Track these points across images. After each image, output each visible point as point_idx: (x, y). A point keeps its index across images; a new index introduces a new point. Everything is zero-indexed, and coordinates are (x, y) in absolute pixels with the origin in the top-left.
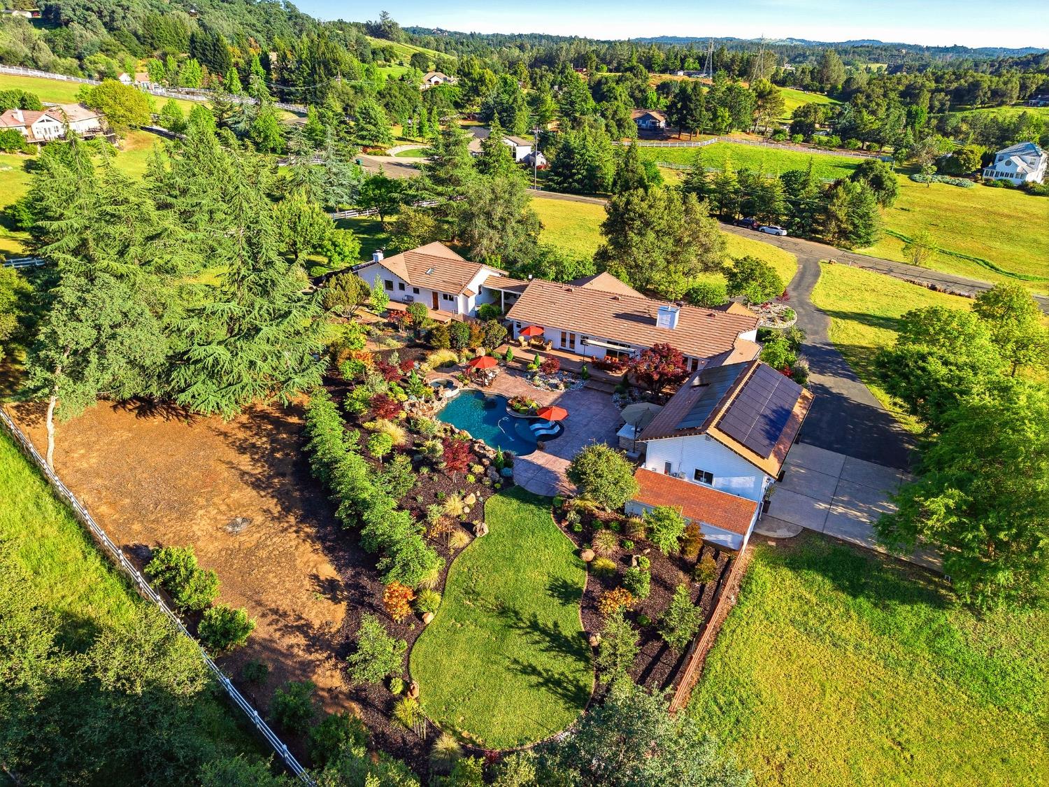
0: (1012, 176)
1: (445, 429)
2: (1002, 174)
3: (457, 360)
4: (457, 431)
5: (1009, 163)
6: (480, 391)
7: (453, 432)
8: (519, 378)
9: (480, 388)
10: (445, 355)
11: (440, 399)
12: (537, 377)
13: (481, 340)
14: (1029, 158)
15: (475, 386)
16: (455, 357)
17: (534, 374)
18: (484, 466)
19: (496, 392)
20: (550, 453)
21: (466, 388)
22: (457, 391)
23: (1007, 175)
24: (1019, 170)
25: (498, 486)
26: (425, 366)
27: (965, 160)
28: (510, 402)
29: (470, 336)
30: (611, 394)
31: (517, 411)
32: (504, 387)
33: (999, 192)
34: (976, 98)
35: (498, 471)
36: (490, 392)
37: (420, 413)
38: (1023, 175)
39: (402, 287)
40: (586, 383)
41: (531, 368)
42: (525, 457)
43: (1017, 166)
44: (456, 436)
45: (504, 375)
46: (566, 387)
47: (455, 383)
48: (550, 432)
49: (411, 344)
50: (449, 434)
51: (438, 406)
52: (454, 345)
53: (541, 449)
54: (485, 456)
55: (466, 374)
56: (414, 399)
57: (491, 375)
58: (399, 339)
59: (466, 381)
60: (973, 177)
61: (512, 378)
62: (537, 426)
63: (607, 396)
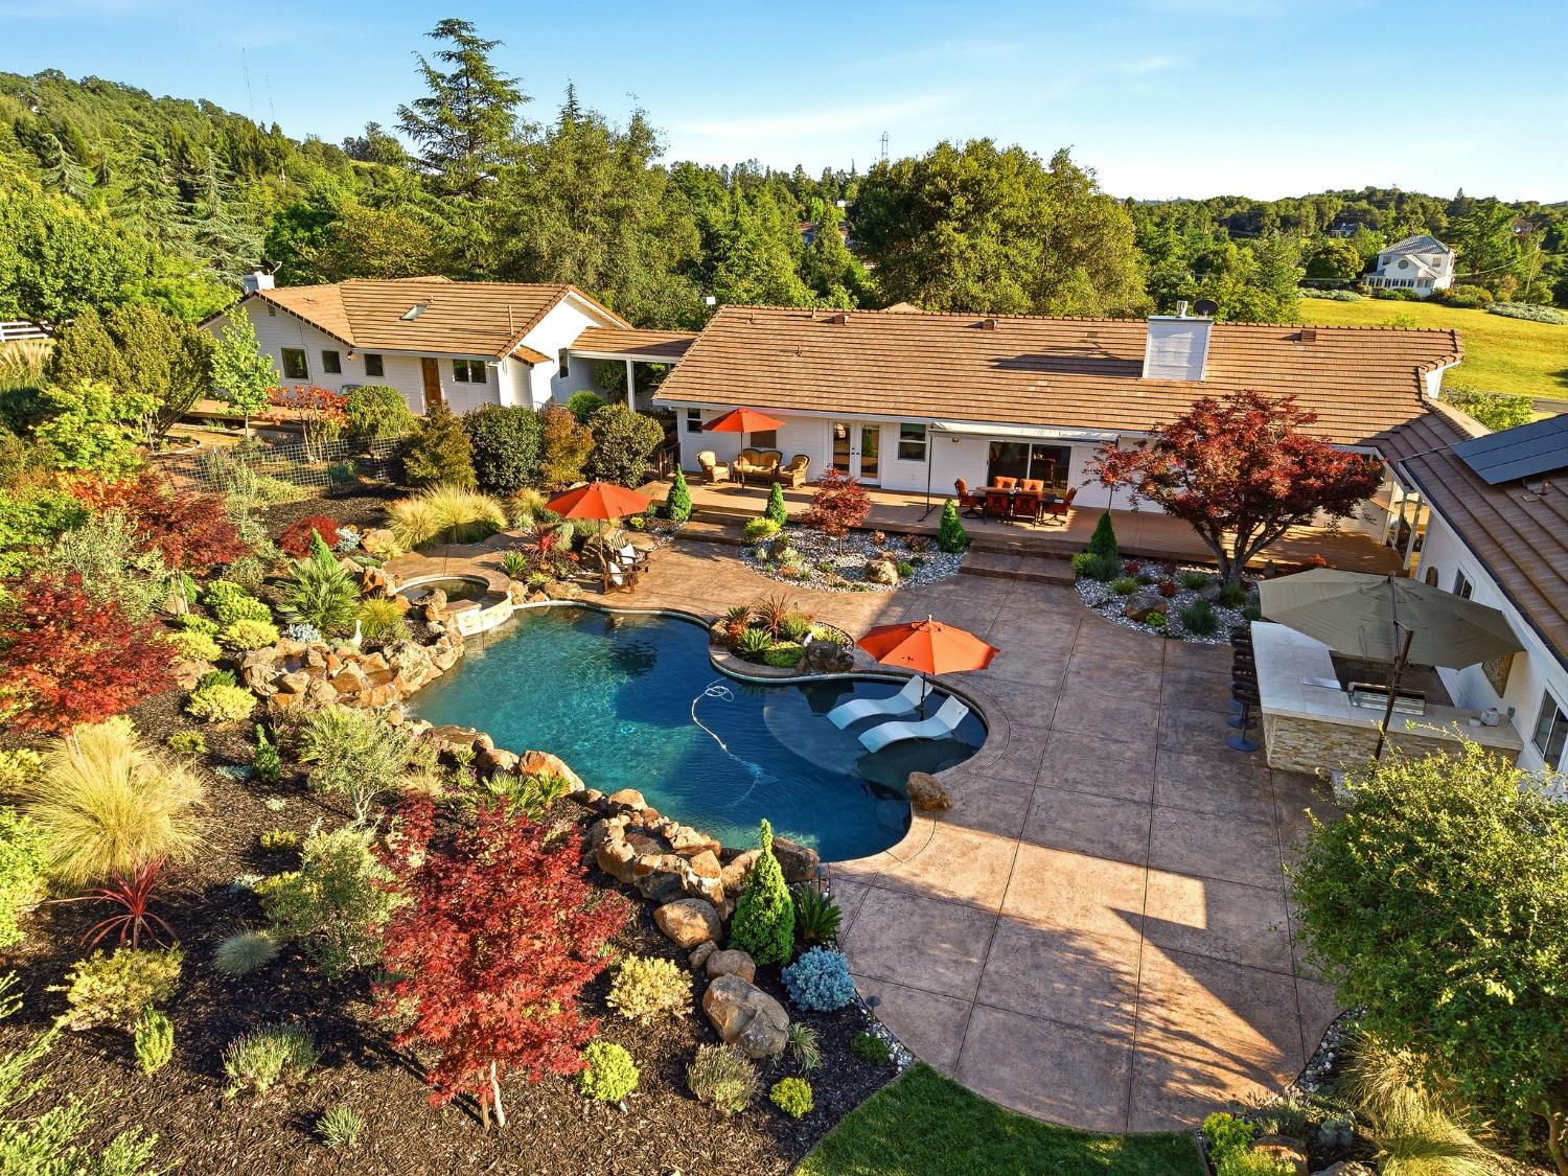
0: (1411, 283)
1: (448, 760)
2: (1395, 283)
3: (502, 522)
4: (506, 759)
5: (1404, 265)
6: (594, 609)
7: (484, 766)
8: (727, 563)
9: (594, 598)
10: (457, 504)
11: (432, 640)
12: (790, 552)
13: (581, 459)
14: (1430, 257)
15: (572, 592)
16: (492, 509)
17: (777, 547)
18: (681, 955)
19: (656, 603)
20: (983, 827)
21: (540, 601)
22: (503, 610)
23: (1403, 283)
24: (1421, 274)
25: (796, 1096)
26: (378, 540)
27: (1338, 261)
28: (719, 628)
29: (544, 446)
30: (1069, 584)
31: (758, 658)
32: (680, 587)
33: (1401, 306)
34: (1262, 228)
35: (770, 978)
36: (634, 605)
37: (327, 692)
38: (1428, 282)
39: (332, 362)
40: (963, 558)
41: (761, 530)
42: (876, 863)
43: (1418, 268)
44: (499, 786)
45: (674, 557)
46: (903, 574)
47: (495, 582)
48: (927, 729)
49: (341, 488)
50: (466, 778)
51: (418, 664)
52: (490, 474)
53: (937, 809)
54: (675, 888)
55: (535, 557)
56: (308, 638)
57: (628, 551)
58: (303, 477)
59: (540, 577)
60: (1354, 286)
61: (707, 563)
62: (859, 708)
63: (1057, 592)
